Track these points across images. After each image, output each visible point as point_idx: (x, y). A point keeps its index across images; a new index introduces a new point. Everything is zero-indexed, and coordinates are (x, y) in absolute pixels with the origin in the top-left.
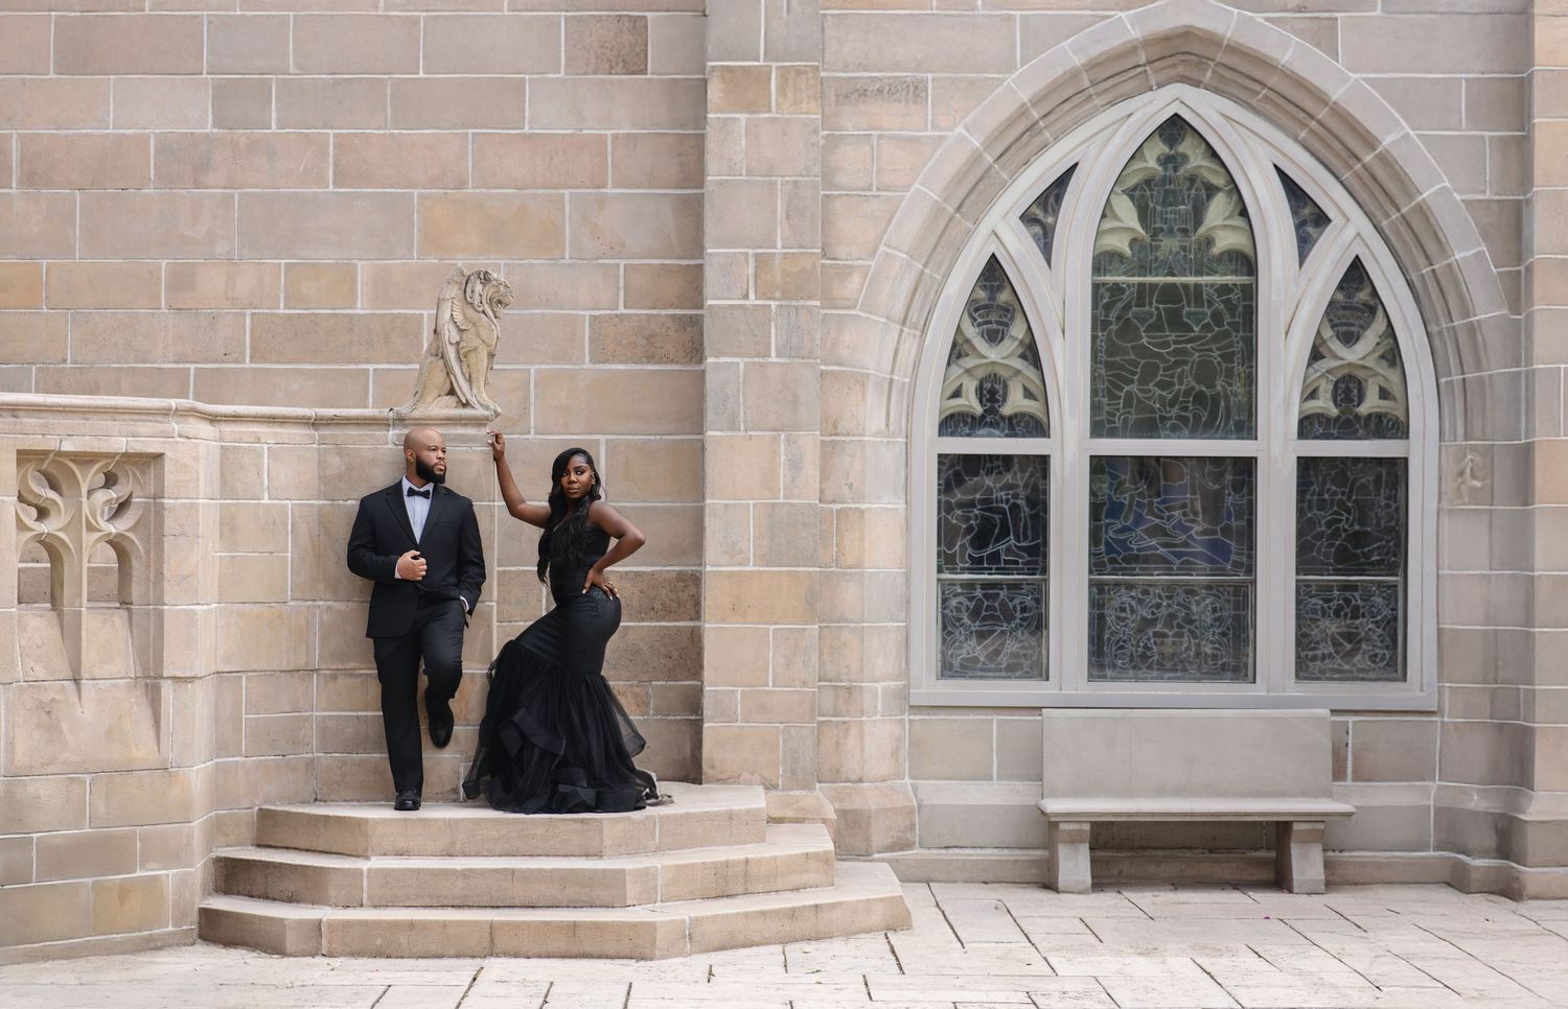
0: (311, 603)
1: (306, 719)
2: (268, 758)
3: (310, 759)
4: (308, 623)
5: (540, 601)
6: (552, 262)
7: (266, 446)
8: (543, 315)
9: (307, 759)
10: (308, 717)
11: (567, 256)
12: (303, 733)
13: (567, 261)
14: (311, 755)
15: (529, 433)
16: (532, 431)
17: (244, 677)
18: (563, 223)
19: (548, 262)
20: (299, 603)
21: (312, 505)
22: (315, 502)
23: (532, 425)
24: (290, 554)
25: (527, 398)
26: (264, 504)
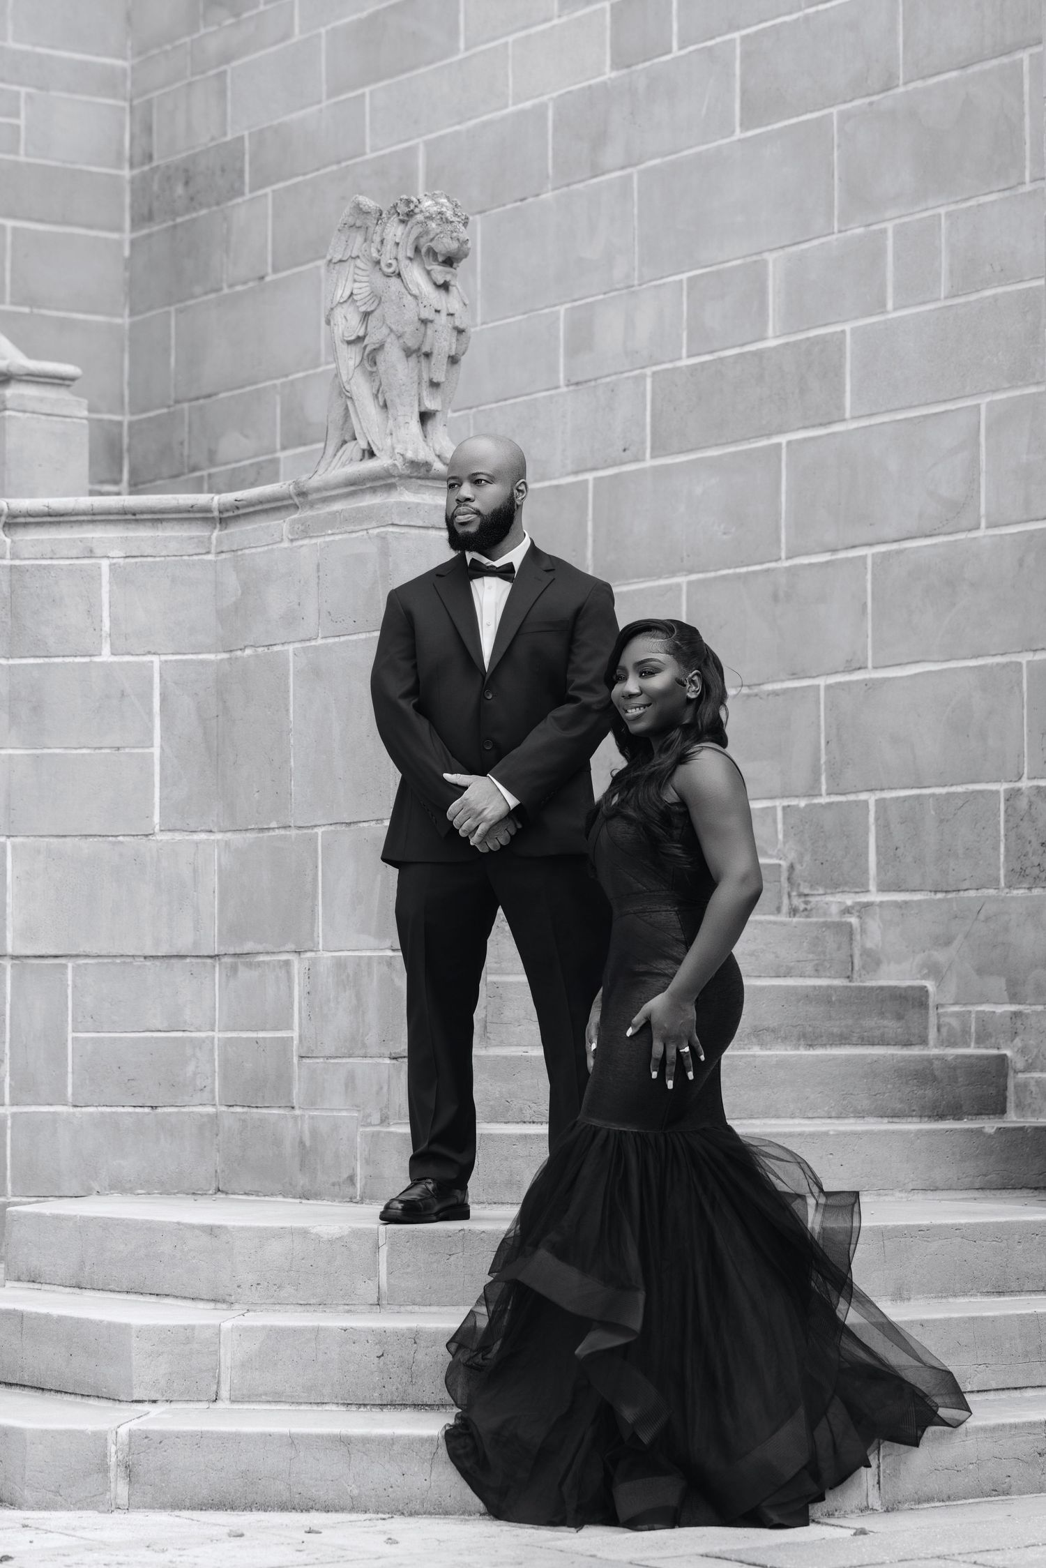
0: (203, 836)
1: (197, 1044)
2: (121, 1110)
3: (208, 1115)
4: (195, 871)
5: (996, 848)
6: (1007, 193)
7: (105, 563)
8: (995, 298)
9: (201, 1115)
10: (203, 1040)
11: (1027, 178)
12: (190, 1069)
13: (1028, 187)
14: (211, 1110)
15: (977, 528)
16: (983, 524)
17: (70, 965)
18: (1021, 117)
19: (1001, 195)
20: (178, 836)
21: (202, 663)
22: (211, 657)
23: (983, 510)
24: (156, 751)
25: (975, 460)
26: (102, 663)
